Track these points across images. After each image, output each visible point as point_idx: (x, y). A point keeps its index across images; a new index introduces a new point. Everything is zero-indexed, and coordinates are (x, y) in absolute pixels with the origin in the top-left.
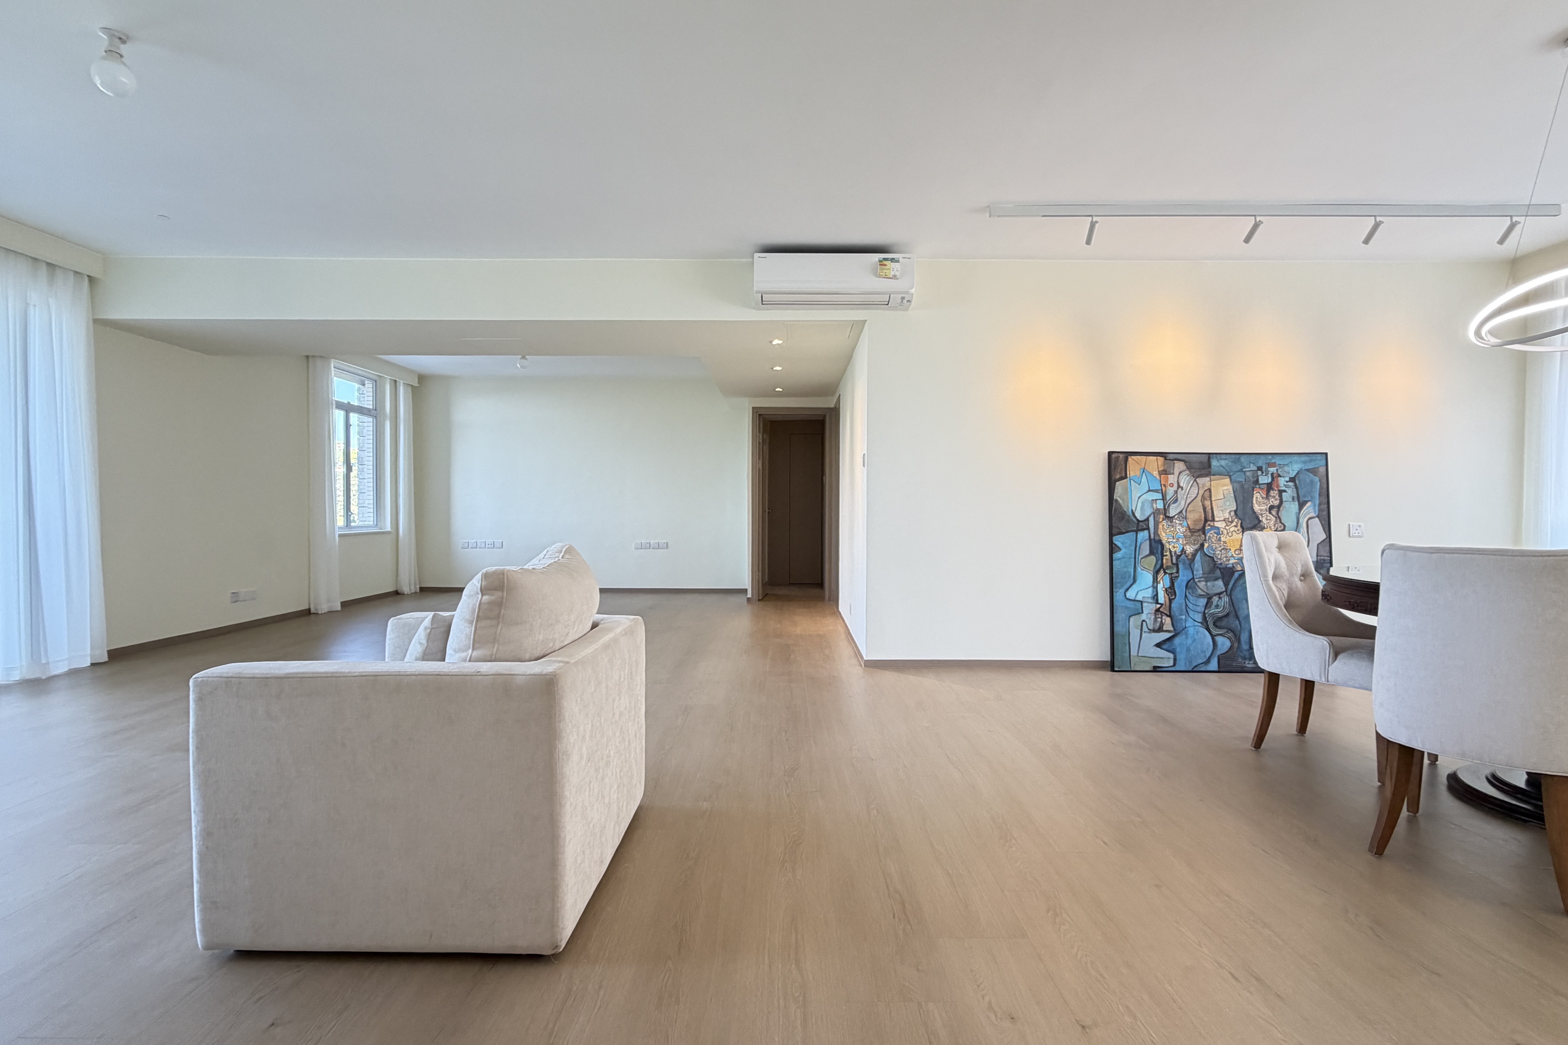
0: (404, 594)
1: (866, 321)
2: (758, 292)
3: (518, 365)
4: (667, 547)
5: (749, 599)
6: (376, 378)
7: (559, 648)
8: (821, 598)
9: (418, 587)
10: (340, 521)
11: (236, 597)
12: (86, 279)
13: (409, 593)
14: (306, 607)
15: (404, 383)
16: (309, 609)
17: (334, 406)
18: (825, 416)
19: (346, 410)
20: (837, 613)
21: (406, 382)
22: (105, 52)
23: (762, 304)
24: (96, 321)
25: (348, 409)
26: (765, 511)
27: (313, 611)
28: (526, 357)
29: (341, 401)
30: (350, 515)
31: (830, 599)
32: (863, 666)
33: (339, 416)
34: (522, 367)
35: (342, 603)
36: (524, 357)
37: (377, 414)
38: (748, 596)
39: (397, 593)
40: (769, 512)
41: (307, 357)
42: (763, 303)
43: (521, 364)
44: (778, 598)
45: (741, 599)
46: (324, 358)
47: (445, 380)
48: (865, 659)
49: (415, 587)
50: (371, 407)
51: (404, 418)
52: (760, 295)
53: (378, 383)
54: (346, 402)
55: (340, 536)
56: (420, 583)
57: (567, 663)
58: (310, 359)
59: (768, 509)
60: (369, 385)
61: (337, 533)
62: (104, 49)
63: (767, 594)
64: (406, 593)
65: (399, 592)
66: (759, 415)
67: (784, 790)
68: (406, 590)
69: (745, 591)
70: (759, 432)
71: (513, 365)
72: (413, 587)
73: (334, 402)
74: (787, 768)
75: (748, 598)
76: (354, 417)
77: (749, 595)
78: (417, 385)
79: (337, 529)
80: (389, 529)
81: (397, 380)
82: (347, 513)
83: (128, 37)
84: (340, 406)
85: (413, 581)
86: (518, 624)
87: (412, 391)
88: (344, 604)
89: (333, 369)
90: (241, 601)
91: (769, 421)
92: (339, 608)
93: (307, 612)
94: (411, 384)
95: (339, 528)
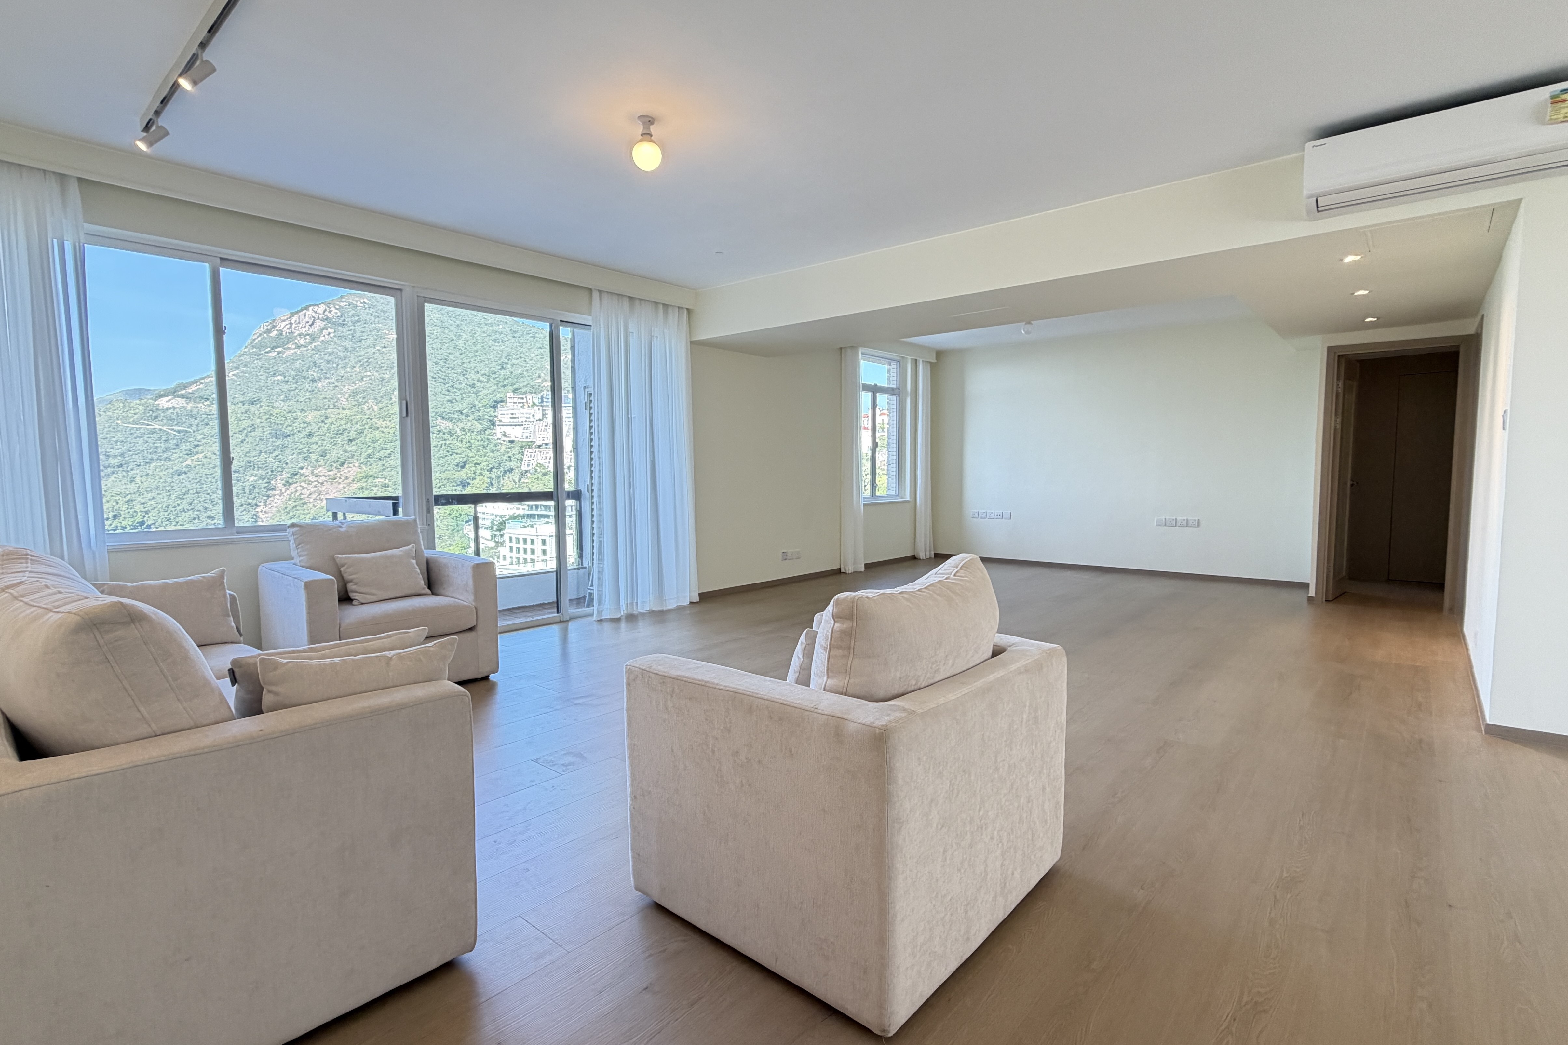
0: (920, 559)
1: (1520, 200)
2: (1310, 197)
3: (1023, 332)
4: (1198, 526)
5: (1310, 599)
6: (898, 358)
7: (926, 685)
8: (1438, 607)
9: (933, 553)
10: (868, 493)
11: (785, 557)
12: (686, 311)
13: (924, 558)
14: (838, 567)
15: (923, 361)
16: (840, 569)
17: (861, 389)
18: (1458, 347)
19: (873, 392)
20: (1458, 635)
21: (925, 360)
22: (642, 135)
23: (1318, 211)
24: (692, 342)
25: (875, 390)
26: (1346, 483)
27: (843, 570)
28: (1032, 322)
29: (867, 383)
30: (875, 487)
31: (1451, 610)
32: (1484, 732)
33: (865, 398)
34: (1027, 333)
35: (866, 565)
36: (1029, 323)
37: (899, 392)
38: (1310, 595)
39: (914, 558)
40: (1352, 485)
41: (841, 349)
42: (1320, 209)
43: (1025, 330)
44: (1364, 601)
45: (1299, 597)
46: (854, 348)
47: (960, 352)
48: (1488, 722)
49: (930, 554)
50: (895, 386)
51: (923, 394)
52: (1315, 199)
53: (901, 364)
54: (873, 384)
55: (865, 505)
56: (935, 549)
57: (913, 712)
58: (843, 350)
59: (1352, 480)
60: (894, 365)
61: (862, 503)
62: (640, 133)
63: (1345, 592)
64: (921, 558)
65: (916, 556)
66: (1339, 356)
67: (1269, 910)
68: (922, 555)
69: (1305, 586)
70: (1338, 379)
71: (1019, 332)
72: (928, 553)
73: (861, 385)
74: (1285, 874)
75: (1309, 597)
76: (882, 398)
77: (1312, 593)
78: (935, 361)
79: (862, 499)
80: (908, 499)
81: (918, 359)
82: (873, 485)
83: (653, 119)
84: (867, 388)
85: (928, 549)
86: (869, 657)
87: (931, 367)
88: (868, 566)
89: (860, 355)
90: (789, 559)
91: (1358, 361)
92: (863, 569)
93: (838, 572)
94: (928, 360)
95: (864, 498)
